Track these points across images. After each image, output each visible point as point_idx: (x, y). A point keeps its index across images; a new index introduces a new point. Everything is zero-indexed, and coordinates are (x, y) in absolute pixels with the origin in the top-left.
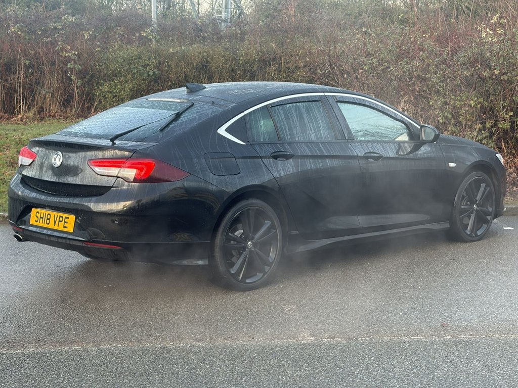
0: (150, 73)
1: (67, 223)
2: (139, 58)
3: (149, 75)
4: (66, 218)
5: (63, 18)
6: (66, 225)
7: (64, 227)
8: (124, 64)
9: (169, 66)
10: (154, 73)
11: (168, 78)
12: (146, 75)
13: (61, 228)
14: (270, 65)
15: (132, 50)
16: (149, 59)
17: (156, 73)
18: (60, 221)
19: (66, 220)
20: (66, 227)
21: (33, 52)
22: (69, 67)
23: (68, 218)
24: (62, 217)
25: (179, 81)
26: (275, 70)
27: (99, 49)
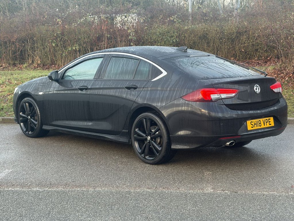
0: (174, 41)
1: (270, 122)
2: (169, 32)
3: (173, 42)
4: (269, 119)
5: (131, 11)
6: (270, 123)
7: (270, 124)
8: (160, 36)
9: (185, 37)
10: (176, 40)
11: (184, 43)
12: (171, 42)
13: (268, 125)
14: (243, 35)
15: (164, 28)
16: (174, 33)
17: (177, 40)
18: (266, 122)
19: (270, 120)
20: (271, 124)
21: (112, 30)
22: (129, 38)
23: (270, 119)
24: (267, 120)
25: (190, 45)
26: (246, 38)
27: (147, 28)
